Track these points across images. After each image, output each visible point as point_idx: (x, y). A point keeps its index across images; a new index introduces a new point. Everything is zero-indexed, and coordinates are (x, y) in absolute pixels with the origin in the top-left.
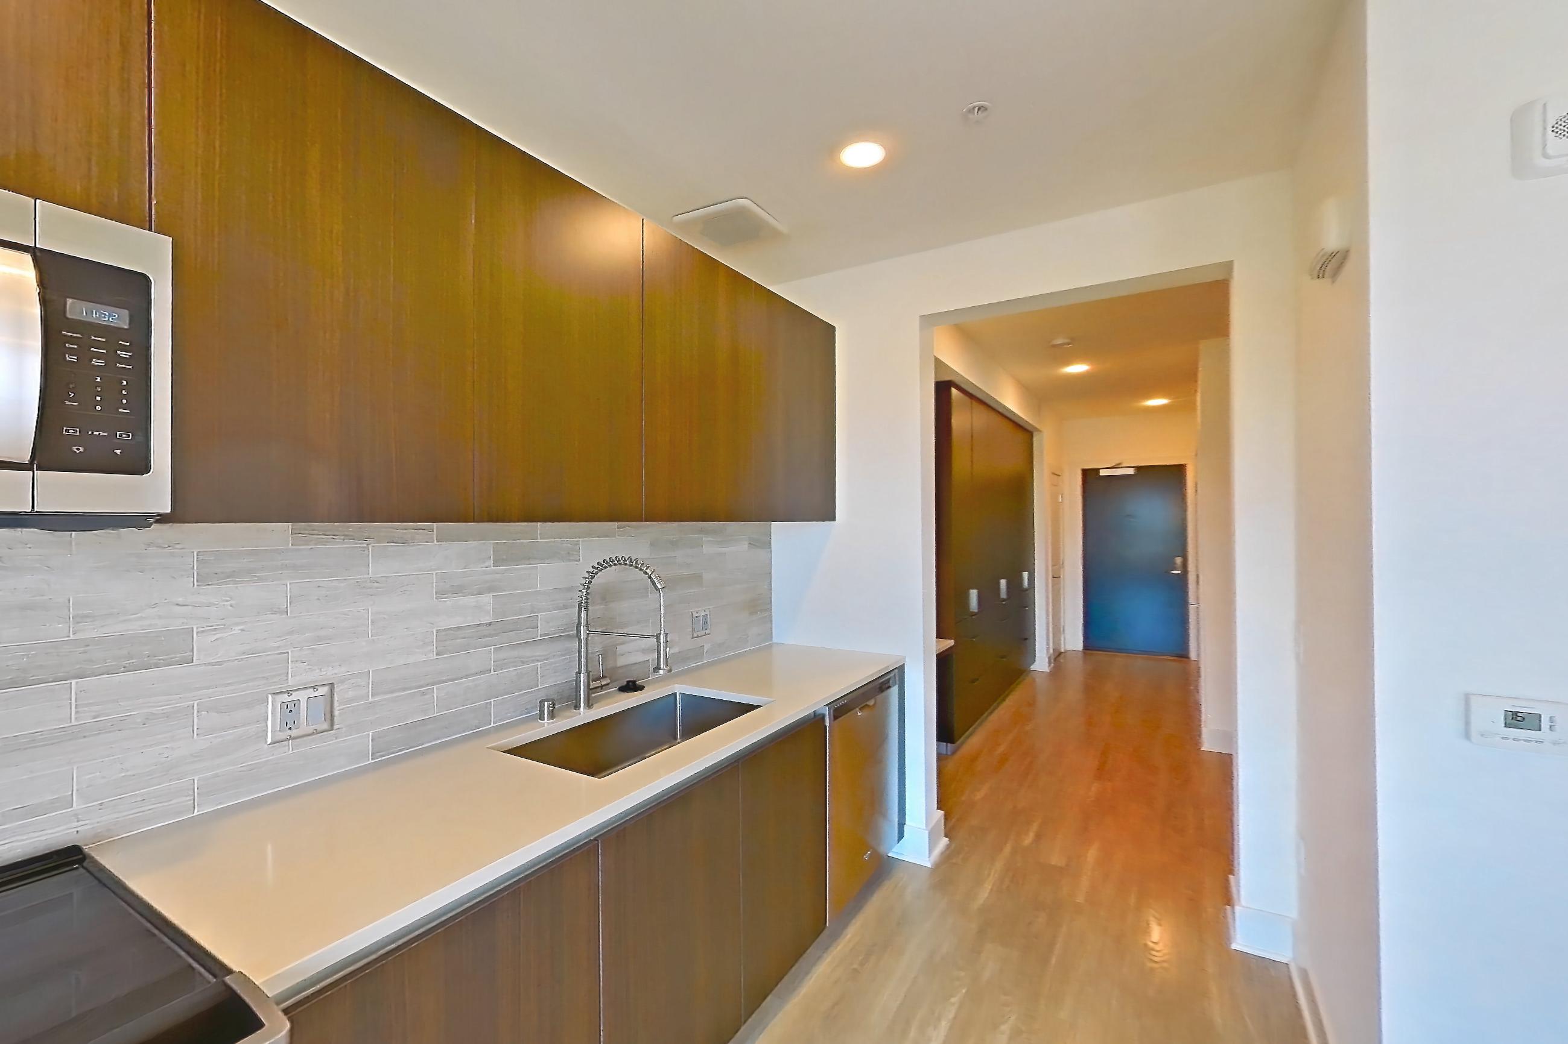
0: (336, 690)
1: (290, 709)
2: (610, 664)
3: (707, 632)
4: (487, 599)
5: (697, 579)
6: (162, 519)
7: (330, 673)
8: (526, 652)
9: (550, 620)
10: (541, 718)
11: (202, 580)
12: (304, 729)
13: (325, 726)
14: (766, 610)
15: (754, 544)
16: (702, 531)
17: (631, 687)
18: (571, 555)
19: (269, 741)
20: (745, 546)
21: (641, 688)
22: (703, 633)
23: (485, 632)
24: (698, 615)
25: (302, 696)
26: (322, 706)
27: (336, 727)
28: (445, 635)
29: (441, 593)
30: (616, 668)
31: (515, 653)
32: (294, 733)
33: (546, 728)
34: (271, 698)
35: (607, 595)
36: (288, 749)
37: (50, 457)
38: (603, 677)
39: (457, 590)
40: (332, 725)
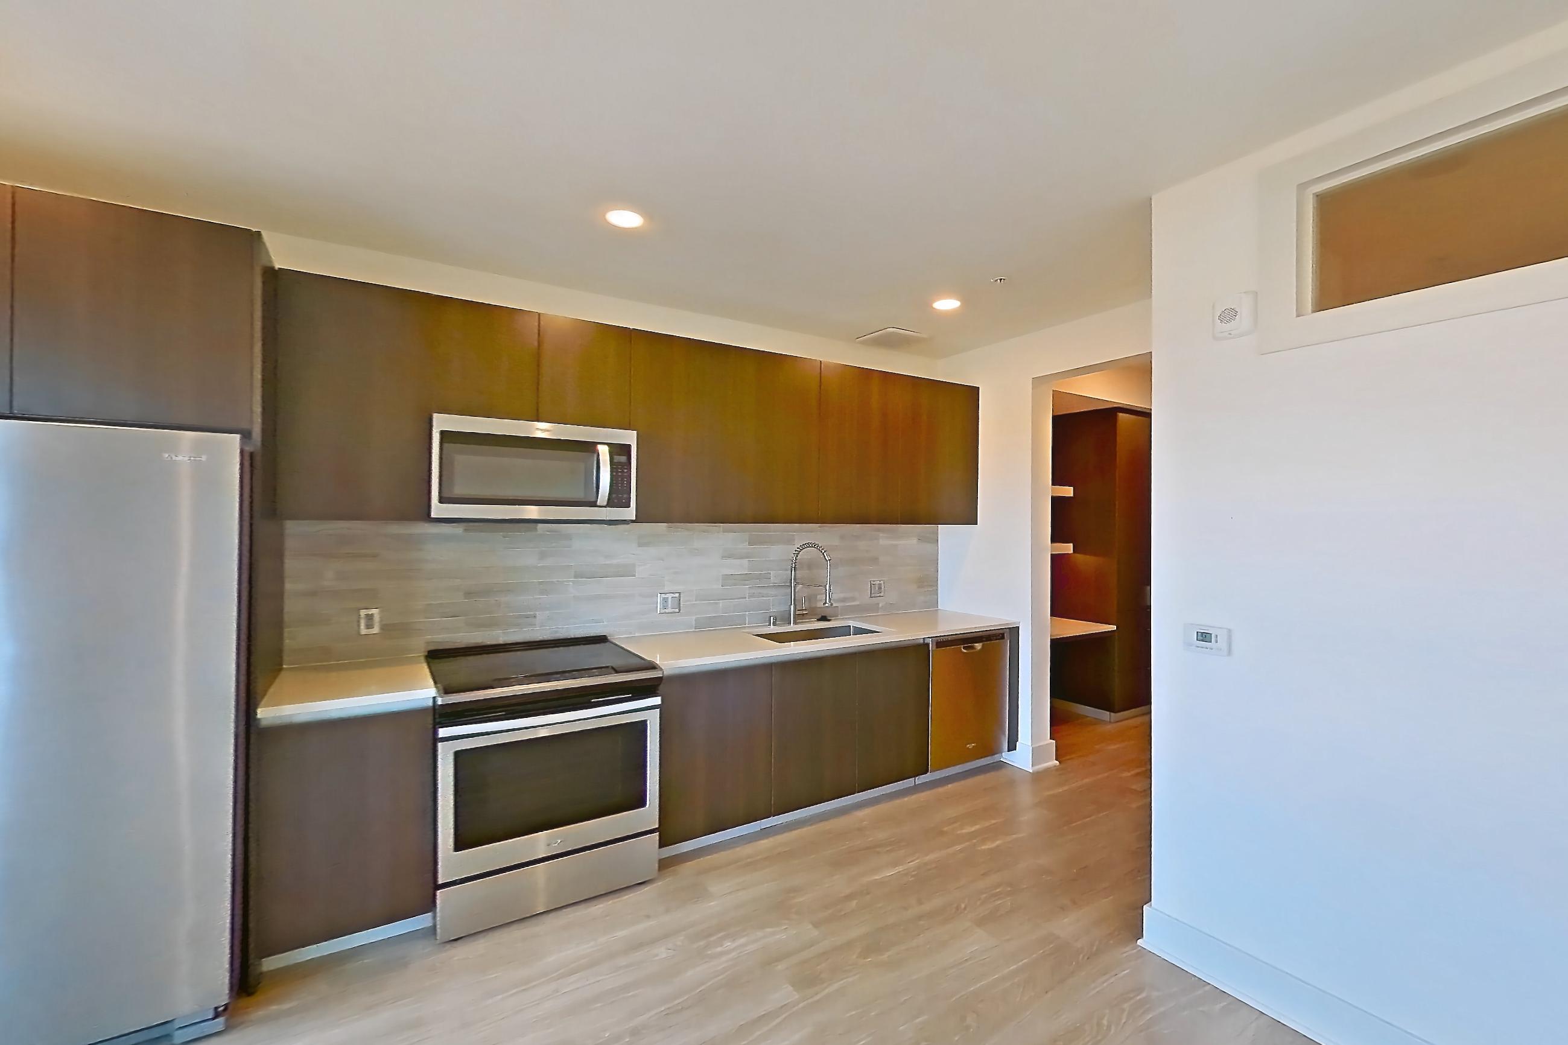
0: (681, 596)
1: (665, 600)
2: (813, 606)
3: (881, 594)
4: (745, 561)
5: (875, 560)
6: (633, 521)
7: (679, 588)
8: (764, 591)
9: (778, 575)
10: (770, 625)
11: (640, 545)
12: (669, 610)
13: (677, 610)
14: (931, 586)
15: (921, 539)
16: (878, 530)
17: (824, 619)
18: (790, 541)
19: (658, 612)
20: (914, 541)
21: (829, 620)
22: (878, 595)
23: (745, 578)
24: (874, 583)
25: (670, 596)
26: (677, 602)
27: (681, 612)
28: (726, 577)
29: (723, 557)
30: (816, 607)
31: (760, 591)
32: (667, 611)
33: (773, 629)
34: (659, 594)
35: (810, 565)
36: (665, 617)
37: (611, 503)
38: (805, 610)
39: (730, 556)
40: (679, 610)
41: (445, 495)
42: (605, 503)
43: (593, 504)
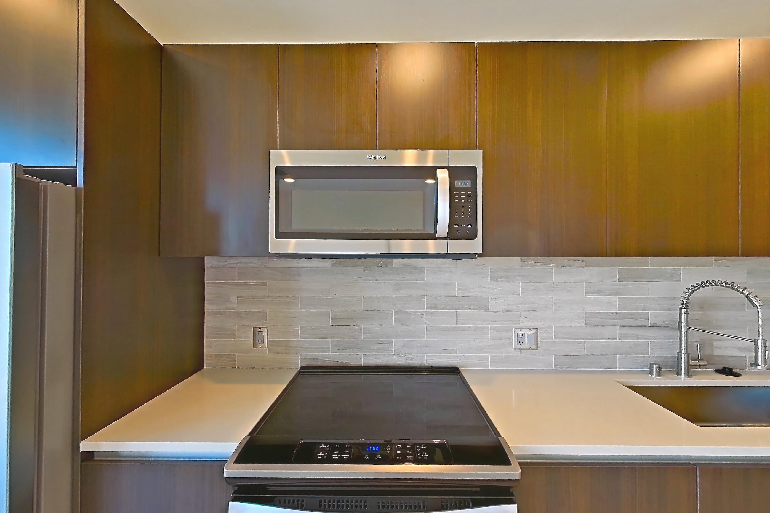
0: (539, 332)
1: (521, 335)
4: (615, 299)
6: (480, 255)
7: (537, 324)
8: (641, 333)
9: (657, 316)
10: (651, 374)
11: (492, 279)
12: (525, 346)
13: (534, 347)
17: (728, 372)
18: (674, 277)
19: (513, 347)
21: (737, 375)
23: (615, 317)
25: (526, 332)
26: (534, 338)
27: (539, 348)
28: (591, 315)
29: (588, 293)
30: (712, 356)
31: (633, 332)
32: (522, 347)
33: (654, 381)
34: (513, 329)
35: (703, 305)
36: (520, 353)
37: (452, 235)
38: (701, 360)
39: (597, 293)
40: (537, 347)
41: (282, 230)
42: (446, 236)
43: (433, 236)
